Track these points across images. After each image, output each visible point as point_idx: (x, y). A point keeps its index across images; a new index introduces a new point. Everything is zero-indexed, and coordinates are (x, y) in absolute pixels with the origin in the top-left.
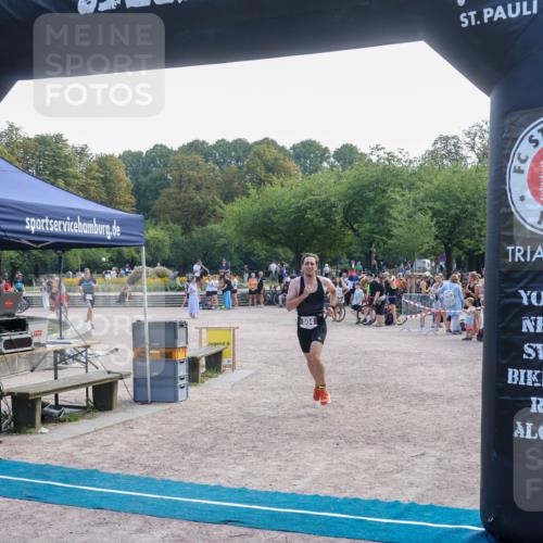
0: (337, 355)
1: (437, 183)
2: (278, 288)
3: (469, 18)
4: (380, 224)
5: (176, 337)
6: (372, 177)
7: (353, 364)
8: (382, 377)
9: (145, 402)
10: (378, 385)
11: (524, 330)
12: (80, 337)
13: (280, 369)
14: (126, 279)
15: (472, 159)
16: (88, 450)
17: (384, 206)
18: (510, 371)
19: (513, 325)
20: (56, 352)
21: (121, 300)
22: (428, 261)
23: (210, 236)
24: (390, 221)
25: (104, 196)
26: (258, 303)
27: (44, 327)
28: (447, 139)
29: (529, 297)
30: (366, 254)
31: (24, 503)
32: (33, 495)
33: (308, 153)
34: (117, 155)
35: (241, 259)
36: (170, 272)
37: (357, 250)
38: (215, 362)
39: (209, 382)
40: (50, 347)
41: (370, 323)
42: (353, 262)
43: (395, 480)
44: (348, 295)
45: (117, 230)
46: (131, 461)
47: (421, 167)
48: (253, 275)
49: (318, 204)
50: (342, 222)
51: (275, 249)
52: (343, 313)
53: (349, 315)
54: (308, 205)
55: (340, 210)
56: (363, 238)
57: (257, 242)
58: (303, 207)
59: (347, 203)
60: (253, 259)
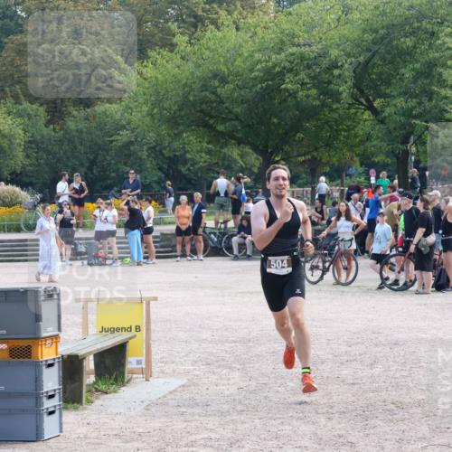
0: (344, 348)
2: (231, 224)
4: (425, 99)
5: (38, 318)
6: (411, 7)
7: (372, 365)
13: (236, 374)
17: (432, 65)
23: (101, 127)
24: (443, 92)
26: (194, 252)
30: (397, 156)
35: (161, 169)
36: (25, 196)
37: (380, 149)
38: (112, 363)
39: (102, 402)
41: (406, 287)
42: (372, 171)
44: (363, 236)
48: (184, 198)
49: (305, 62)
50: (352, 96)
51: (225, 150)
52: (354, 269)
53: (367, 271)
54: (287, 64)
55: (347, 74)
56: (391, 126)
57: (191, 138)
58: (277, 69)
59: (361, 59)
60: (184, 170)
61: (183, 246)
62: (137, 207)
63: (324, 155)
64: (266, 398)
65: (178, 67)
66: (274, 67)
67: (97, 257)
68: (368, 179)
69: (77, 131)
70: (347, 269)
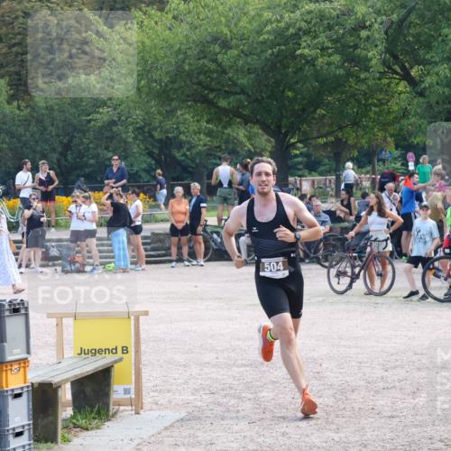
0: (379, 373)
5: (2, 338)
26: (193, 255)
35: (150, 154)
37: (419, 127)
38: (94, 393)
39: (82, 440)
42: (410, 155)
48: (179, 190)
49: (326, 22)
50: (384, 63)
51: (228, 131)
52: (390, 275)
54: (303, 25)
55: (377, 36)
56: (433, 99)
57: (187, 116)
58: (291, 31)
59: (395, 17)
60: (178, 155)
61: (179, 248)
62: (122, 201)
64: (284, 434)
65: (170, 29)
66: (287, 28)
67: (73, 262)
68: (406, 164)
69: (47, 108)
70: (382, 276)
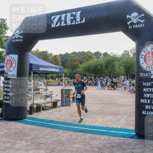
1: (124, 60)
3: (130, 27)
4: (113, 69)
5: (70, 92)
6: (111, 59)
8: (114, 101)
9: (63, 106)
10: (112, 103)
11: (144, 91)
12: (50, 92)
13: (92, 99)
14: (59, 80)
15: (132, 55)
16: (51, 116)
17: (113, 65)
18: (141, 100)
19: (141, 90)
20: (45, 95)
21: (59, 84)
22: (123, 76)
23: (77, 71)
24: (115, 68)
25: (55, 63)
27: (43, 90)
28: (126, 51)
29: (145, 84)
30: (110, 75)
31: (38, 127)
32: (40, 125)
33: (97, 54)
34: (58, 55)
36: (69, 79)
37: (108, 74)
40: (44, 94)
42: (107, 76)
43: (116, 123)
45: (58, 70)
46: (60, 119)
47: (121, 57)
49: (100, 64)
50: (105, 68)
53: (106, 88)
54: (98, 65)
55: (104, 66)
56: (109, 72)
57: (87, 73)
63: (102, 75)
65: (86, 65)
66: (96, 65)
70: (104, 87)
